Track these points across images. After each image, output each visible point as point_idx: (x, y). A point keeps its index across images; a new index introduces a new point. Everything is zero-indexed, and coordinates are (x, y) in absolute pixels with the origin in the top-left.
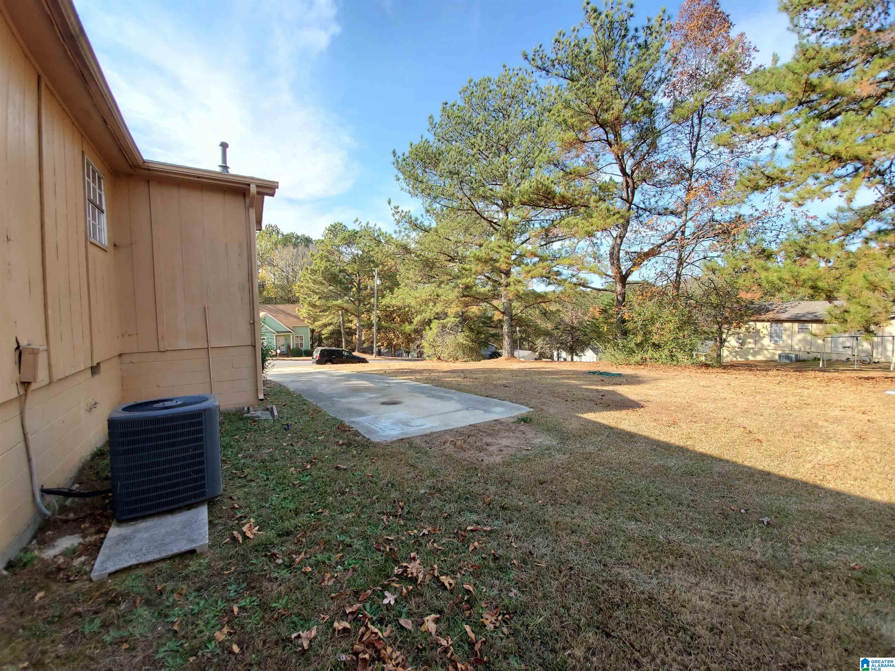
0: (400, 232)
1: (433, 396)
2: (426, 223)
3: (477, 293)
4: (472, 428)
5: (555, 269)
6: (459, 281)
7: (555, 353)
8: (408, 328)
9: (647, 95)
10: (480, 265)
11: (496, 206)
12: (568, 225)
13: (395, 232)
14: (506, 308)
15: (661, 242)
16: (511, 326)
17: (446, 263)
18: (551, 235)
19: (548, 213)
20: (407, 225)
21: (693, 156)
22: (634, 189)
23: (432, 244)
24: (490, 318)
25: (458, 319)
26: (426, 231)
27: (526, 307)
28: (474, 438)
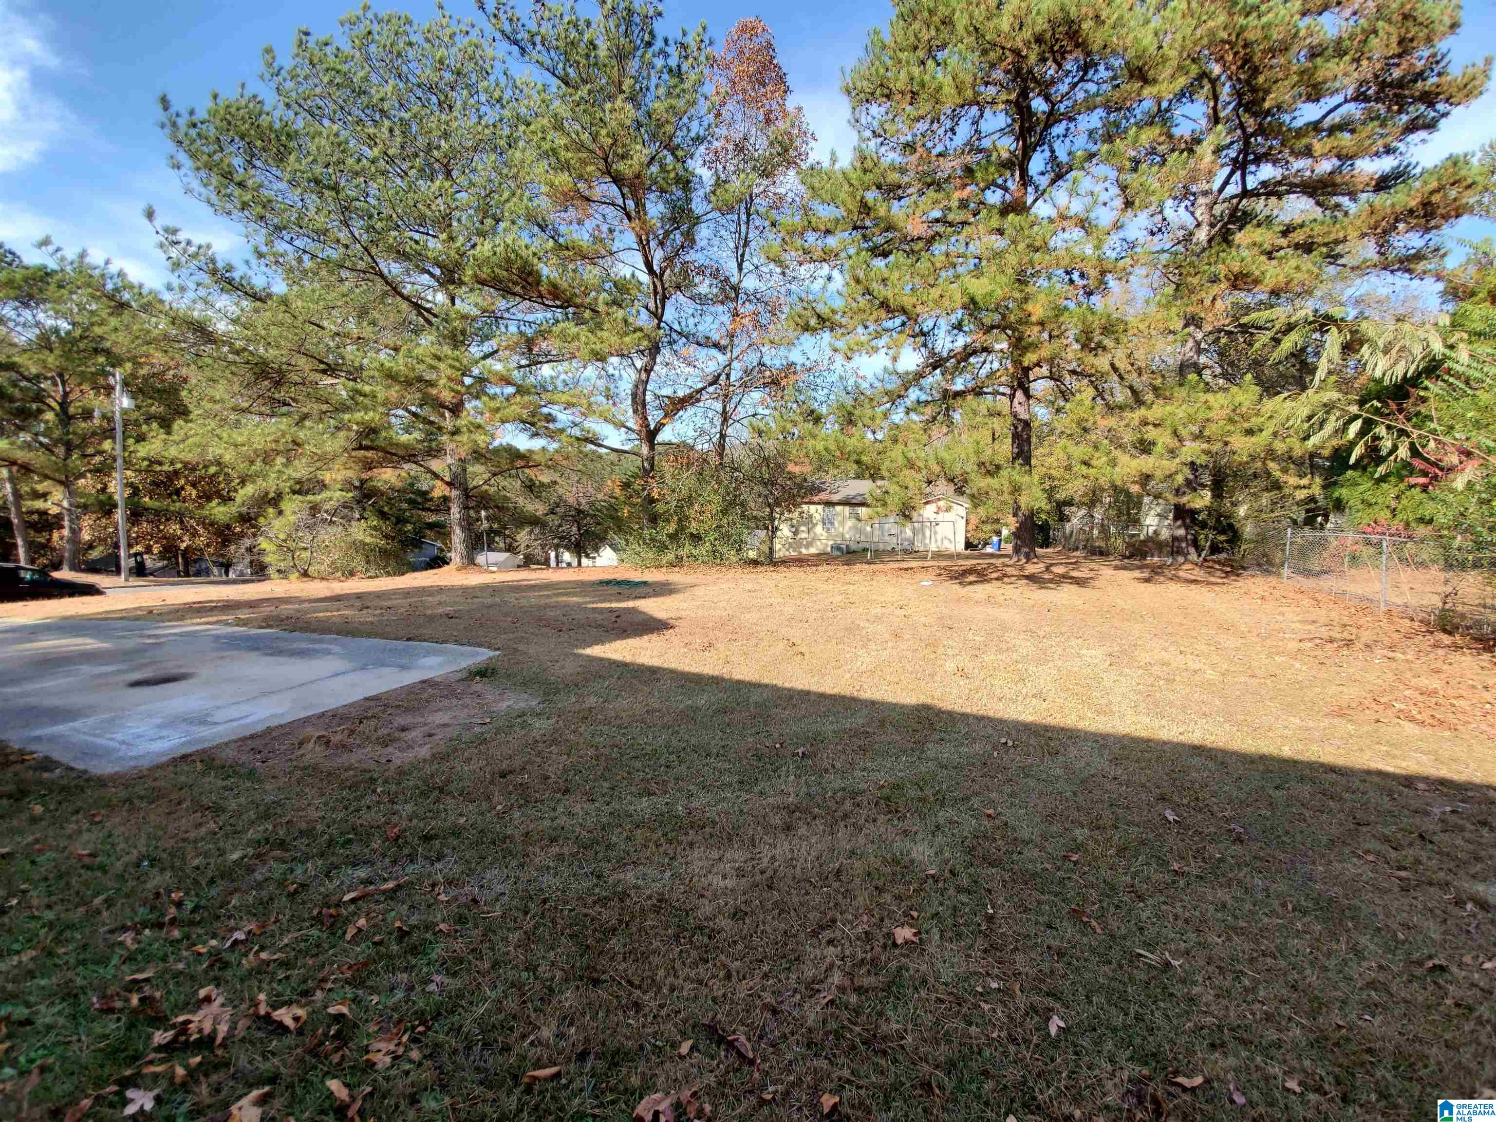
0: (183, 289)
1: (280, 652)
2: (259, 282)
3: (392, 444)
4: (372, 703)
5: (545, 410)
6: (347, 417)
7: (553, 555)
8: (219, 511)
9: (680, 153)
10: (397, 388)
11: (427, 276)
12: (564, 337)
13: (169, 288)
14: (455, 476)
15: (700, 386)
16: (466, 508)
17: (318, 376)
18: (536, 349)
19: (530, 311)
20: (206, 279)
21: (740, 267)
22: (664, 298)
23: (275, 331)
24: (424, 494)
25: (350, 495)
26: (255, 297)
27: (494, 475)
28: (373, 723)
